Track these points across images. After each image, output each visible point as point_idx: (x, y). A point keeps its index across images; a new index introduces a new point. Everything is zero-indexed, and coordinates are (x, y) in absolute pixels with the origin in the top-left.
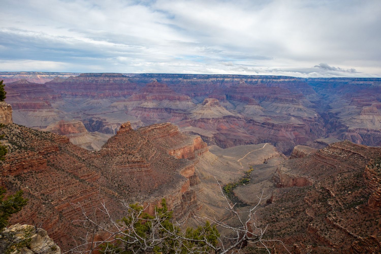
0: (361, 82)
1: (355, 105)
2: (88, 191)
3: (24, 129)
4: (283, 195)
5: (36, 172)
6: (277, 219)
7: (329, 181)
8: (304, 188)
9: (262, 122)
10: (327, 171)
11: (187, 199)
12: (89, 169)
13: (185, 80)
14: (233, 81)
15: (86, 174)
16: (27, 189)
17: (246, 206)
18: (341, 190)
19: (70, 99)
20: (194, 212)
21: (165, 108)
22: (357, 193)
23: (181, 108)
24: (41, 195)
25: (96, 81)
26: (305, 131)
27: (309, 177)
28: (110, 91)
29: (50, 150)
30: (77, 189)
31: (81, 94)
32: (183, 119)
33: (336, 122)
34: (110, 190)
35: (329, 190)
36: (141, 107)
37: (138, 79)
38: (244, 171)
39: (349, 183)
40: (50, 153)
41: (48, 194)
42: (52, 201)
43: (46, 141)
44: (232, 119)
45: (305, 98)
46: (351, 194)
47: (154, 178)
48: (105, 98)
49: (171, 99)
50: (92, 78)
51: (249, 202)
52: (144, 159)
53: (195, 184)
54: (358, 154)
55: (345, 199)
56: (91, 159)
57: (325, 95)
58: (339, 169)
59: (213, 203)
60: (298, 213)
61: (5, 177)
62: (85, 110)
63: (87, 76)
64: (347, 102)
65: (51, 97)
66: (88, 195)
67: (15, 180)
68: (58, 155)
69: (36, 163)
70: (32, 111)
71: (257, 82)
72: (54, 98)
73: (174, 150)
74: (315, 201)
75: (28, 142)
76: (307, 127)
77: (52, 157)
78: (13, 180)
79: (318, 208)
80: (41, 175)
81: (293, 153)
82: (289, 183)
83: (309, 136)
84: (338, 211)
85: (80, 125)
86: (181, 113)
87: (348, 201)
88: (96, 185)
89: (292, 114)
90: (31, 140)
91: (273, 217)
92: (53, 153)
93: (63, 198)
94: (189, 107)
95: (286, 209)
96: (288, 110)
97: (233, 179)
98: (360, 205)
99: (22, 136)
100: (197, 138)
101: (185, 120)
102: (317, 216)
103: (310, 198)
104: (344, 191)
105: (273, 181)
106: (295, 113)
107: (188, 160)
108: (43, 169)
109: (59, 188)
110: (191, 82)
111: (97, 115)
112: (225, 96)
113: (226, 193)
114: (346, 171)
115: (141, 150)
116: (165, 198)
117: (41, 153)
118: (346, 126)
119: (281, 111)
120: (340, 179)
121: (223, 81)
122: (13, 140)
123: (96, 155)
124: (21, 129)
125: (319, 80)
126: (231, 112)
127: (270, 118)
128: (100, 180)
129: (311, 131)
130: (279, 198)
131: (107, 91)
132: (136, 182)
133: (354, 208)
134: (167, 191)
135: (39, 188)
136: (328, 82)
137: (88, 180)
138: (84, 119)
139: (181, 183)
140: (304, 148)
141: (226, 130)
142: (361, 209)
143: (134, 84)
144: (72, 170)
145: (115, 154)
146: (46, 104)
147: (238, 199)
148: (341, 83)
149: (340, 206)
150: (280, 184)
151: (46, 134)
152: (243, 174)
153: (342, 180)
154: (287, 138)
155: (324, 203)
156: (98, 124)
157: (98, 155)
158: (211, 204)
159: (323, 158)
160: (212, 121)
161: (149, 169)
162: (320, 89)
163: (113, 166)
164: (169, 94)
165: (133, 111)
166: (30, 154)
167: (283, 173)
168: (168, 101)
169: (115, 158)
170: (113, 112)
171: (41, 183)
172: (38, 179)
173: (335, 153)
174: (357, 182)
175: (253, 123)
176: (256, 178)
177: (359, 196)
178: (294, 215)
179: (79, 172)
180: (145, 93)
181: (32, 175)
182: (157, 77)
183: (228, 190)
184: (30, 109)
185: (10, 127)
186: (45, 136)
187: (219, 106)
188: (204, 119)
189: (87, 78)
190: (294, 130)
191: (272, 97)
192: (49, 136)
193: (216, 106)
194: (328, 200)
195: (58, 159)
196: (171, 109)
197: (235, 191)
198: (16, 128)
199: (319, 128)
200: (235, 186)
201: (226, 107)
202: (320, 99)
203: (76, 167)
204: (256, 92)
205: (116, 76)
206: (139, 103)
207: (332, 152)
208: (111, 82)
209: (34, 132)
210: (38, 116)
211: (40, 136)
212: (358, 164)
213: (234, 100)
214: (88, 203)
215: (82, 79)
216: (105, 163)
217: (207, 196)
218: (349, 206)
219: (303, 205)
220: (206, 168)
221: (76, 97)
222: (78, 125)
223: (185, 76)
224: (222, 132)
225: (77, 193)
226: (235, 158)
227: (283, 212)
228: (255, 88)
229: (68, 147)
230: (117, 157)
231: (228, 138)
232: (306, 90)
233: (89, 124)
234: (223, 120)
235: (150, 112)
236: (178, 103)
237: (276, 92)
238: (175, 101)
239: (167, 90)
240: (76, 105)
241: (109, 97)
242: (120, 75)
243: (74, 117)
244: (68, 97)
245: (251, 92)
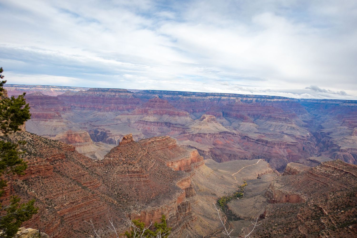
0: (352, 105)
1: (347, 126)
2: (89, 198)
3: (35, 137)
4: (276, 211)
5: (42, 177)
6: (270, 234)
7: (321, 199)
8: (297, 205)
9: (257, 139)
10: (320, 189)
11: (182, 210)
12: (91, 177)
13: (185, 97)
14: (229, 99)
15: (88, 181)
16: (33, 193)
17: (239, 220)
18: (334, 209)
19: (79, 111)
20: (188, 223)
21: (165, 122)
22: (350, 212)
23: (180, 123)
24: (45, 200)
25: (103, 95)
26: (297, 149)
27: (302, 194)
28: (115, 105)
29: (56, 158)
30: (79, 195)
31: (88, 107)
32: (181, 133)
33: (328, 141)
34: (110, 198)
35: (321, 208)
36: (143, 121)
37: (141, 94)
38: (238, 185)
39: (342, 202)
40: (57, 160)
41: (52, 198)
42: (55, 205)
43: (54, 149)
44: (228, 134)
45: (298, 118)
46: (344, 213)
47: (152, 188)
48: (110, 111)
49: (171, 114)
50: (100, 92)
51: (242, 215)
52: (143, 170)
53: (191, 196)
54: (351, 173)
55: (338, 218)
56: (94, 167)
57: (317, 115)
58: (332, 188)
59: (207, 216)
60: (291, 229)
61: (14, 181)
62: (92, 122)
63: (95, 90)
64: (339, 123)
65: (62, 109)
66: (89, 202)
67: (23, 184)
68: (64, 162)
69: (43, 169)
70: (43, 120)
71: (252, 101)
72: (64, 110)
73: (172, 162)
74: (307, 218)
75: (38, 149)
76: (300, 146)
77: (58, 163)
78: (21, 184)
79: (311, 226)
80: (47, 180)
81: (286, 170)
82: (282, 199)
83: (302, 154)
84: (331, 229)
85: (86, 135)
86: (179, 128)
87: (341, 220)
88: (97, 192)
89: (285, 132)
90: (41, 147)
91: (265, 232)
92: (60, 160)
93: (65, 203)
94: (188, 122)
95: (279, 225)
96: (282, 128)
97: (227, 192)
98: (354, 225)
99: (33, 143)
100: (194, 152)
101: (183, 135)
102: (310, 234)
103: (303, 215)
104: (336, 210)
105: (266, 196)
106: (288, 132)
107: (184, 173)
108: (49, 175)
109: (63, 193)
110: (190, 99)
111: (102, 127)
112: (222, 113)
113: (221, 206)
114: (339, 190)
115: (141, 161)
116: (161, 208)
117: (48, 160)
118: (338, 146)
119: (274, 129)
120: (332, 198)
121: (220, 99)
122: (24, 147)
123: (98, 164)
124: (33, 137)
125: (312, 101)
126: (226, 128)
127: (264, 135)
128: (101, 188)
129: (303, 150)
130: (272, 214)
131: (113, 105)
132: (134, 191)
133: (348, 227)
134: (164, 201)
135: (44, 193)
136: (320, 104)
137: (90, 187)
138: (90, 129)
139: (177, 194)
140: (297, 165)
141: (222, 145)
142: (354, 229)
143: (137, 99)
144: (75, 177)
145: (116, 164)
146: (56, 114)
147: (231, 212)
148: (332, 104)
149: (333, 225)
150: (273, 199)
151: (55, 143)
152: (237, 188)
153: (334, 198)
154: (280, 155)
155: (317, 221)
156: (102, 135)
157: (101, 164)
158: (206, 216)
159: (316, 176)
160: (209, 136)
161: (148, 179)
162: (312, 110)
163: (114, 175)
164: (169, 109)
165: (135, 124)
166: (39, 160)
167: (277, 189)
168: (168, 116)
169: (116, 167)
170: (116, 125)
171: (46, 188)
172: (44, 184)
173: (327, 171)
174: (350, 202)
175: (248, 139)
176: (250, 193)
177: (352, 215)
178: (287, 232)
179: (82, 180)
180: (147, 108)
181: (39, 180)
182: (159, 93)
183: (223, 204)
184: (42, 119)
185: (23, 135)
186: (53, 144)
187: (216, 122)
188: (201, 134)
189: (96, 92)
190: (287, 148)
191: (266, 116)
192: (57, 144)
193: (213, 122)
194: (321, 218)
195: (63, 166)
196: (170, 123)
197: (229, 204)
198: (28, 136)
199: (311, 147)
200: (229, 199)
201: (222, 123)
202: (312, 119)
203: (79, 175)
204: (251, 110)
205: (122, 92)
206: (141, 117)
207: (325, 170)
208: (117, 97)
209: (44, 140)
210: (49, 126)
211: (48, 144)
212: (350, 183)
213: (230, 117)
214: (88, 209)
215: (91, 93)
216: (106, 172)
217: (202, 208)
218: (342, 225)
219: (296, 222)
220: (202, 180)
221: (84, 109)
222: (84, 135)
223: (185, 93)
224: (218, 147)
225: (79, 199)
226: (229, 172)
227: (275, 227)
228: (250, 106)
229: (74, 155)
230: (119, 167)
231: (223, 153)
232: (298, 110)
233: (95, 134)
234: (219, 135)
235: (151, 125)
236: (178, 118)
237: (270, 111)
238: (174, 116)
239: (168, 106)
240: (84, 116)
241: (114, 110)
242: (125, 91)
243: (81, 128)
244: (77, 109)
245: (246, 110)
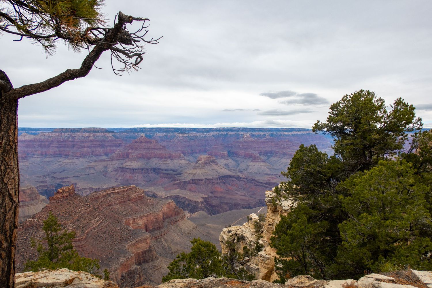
9: (265, 182)
13: (181, 135)
19: (39, 159)
21: (153, 168)
23: (173, 168)
25: (73, 137)
28: (89, 149)
31: (52, 154)
32: (172, 181)
36: (123, 168)
37: (126, 134)
44: (230, 179)
48: (82, 157)
49: (161, 158)
50: (69, 134)
52: (77, 232)
53: (150, 260)
62: (55, 173)
63: (62, 131)
73: (134, 219)
85: (32, 191)
86: (170, 174)
94: (182, 166)
100: (169, 203)
110: (188, 137)
111: (68, 178)
112: (227, 152)
115: (78, 220)
126: (230, 171)
127: (275, 177)
131: (86, 149)
138: (51, 183)
139: (122, 260)
141: (222, 192)
143: (119, 140)
145: (41, 227)
157: (19, 228)
160: (205, 182)
164: (159, 151)
165: (113, 173)
168: (157, 159)
169: (40, 231)
170: (88, 175)
175: (255, 183)
180: (130, 151)
182: (149, 132)
187: (216, 164)
188: (195, 180)
189: (63, 134)
191: (281, 152)
193: (212, 164)
196: (159, 169)
204: (263, 147)
205: (98, 132)
206: (122, 163)
208: (91, 138)
213: (238, 157)
215: (56, 134)
216: (25, 238)
220: (177, 239)
221: (46, 157)
223: (183, 130)
224: (217, 196)
226: (221, 226)
228: (262, 142)
231: (223, 203)
233: (55, 189)
234: (219, 180)
235: (134, 173)
236: (169, 161)
237: (285, 147)
238: (166, 159)
239: (157, 147)
240: (45, 166)
241: (88, 156)
242: (103, 130)
243: (38, 182)
244: (35, 157)
245: (258, 147)
